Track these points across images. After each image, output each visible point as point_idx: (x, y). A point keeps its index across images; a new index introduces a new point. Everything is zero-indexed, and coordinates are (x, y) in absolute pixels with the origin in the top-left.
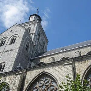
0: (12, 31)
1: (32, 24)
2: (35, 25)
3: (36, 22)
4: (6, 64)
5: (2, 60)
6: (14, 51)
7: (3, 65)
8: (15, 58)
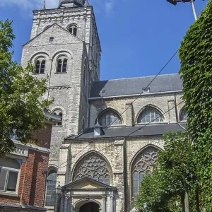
1: (80, 15)
2: (85, 20)
3: (87, 11)
7: (57, 113)
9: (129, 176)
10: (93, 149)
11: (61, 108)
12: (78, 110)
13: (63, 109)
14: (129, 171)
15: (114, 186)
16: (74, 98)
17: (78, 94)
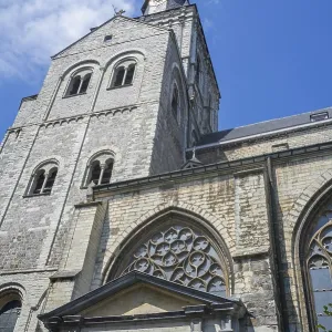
0: (108, 38)
1: (173, 21)
2: (183, 25)
3: (186, 13)
4: (117, 158)
5: (98, 144)
6: (141, 110)
7: (102, 160)
8: (153, 135)
9: (293, 273)
10: (171, 203)
11: (112, 148)
12: (151, 146)
13: (116, 150)
14: (291, 258)
15: (237, 297)
16: (143, 125)
17: (152, 117)
